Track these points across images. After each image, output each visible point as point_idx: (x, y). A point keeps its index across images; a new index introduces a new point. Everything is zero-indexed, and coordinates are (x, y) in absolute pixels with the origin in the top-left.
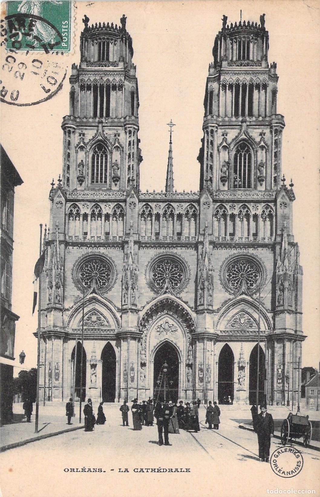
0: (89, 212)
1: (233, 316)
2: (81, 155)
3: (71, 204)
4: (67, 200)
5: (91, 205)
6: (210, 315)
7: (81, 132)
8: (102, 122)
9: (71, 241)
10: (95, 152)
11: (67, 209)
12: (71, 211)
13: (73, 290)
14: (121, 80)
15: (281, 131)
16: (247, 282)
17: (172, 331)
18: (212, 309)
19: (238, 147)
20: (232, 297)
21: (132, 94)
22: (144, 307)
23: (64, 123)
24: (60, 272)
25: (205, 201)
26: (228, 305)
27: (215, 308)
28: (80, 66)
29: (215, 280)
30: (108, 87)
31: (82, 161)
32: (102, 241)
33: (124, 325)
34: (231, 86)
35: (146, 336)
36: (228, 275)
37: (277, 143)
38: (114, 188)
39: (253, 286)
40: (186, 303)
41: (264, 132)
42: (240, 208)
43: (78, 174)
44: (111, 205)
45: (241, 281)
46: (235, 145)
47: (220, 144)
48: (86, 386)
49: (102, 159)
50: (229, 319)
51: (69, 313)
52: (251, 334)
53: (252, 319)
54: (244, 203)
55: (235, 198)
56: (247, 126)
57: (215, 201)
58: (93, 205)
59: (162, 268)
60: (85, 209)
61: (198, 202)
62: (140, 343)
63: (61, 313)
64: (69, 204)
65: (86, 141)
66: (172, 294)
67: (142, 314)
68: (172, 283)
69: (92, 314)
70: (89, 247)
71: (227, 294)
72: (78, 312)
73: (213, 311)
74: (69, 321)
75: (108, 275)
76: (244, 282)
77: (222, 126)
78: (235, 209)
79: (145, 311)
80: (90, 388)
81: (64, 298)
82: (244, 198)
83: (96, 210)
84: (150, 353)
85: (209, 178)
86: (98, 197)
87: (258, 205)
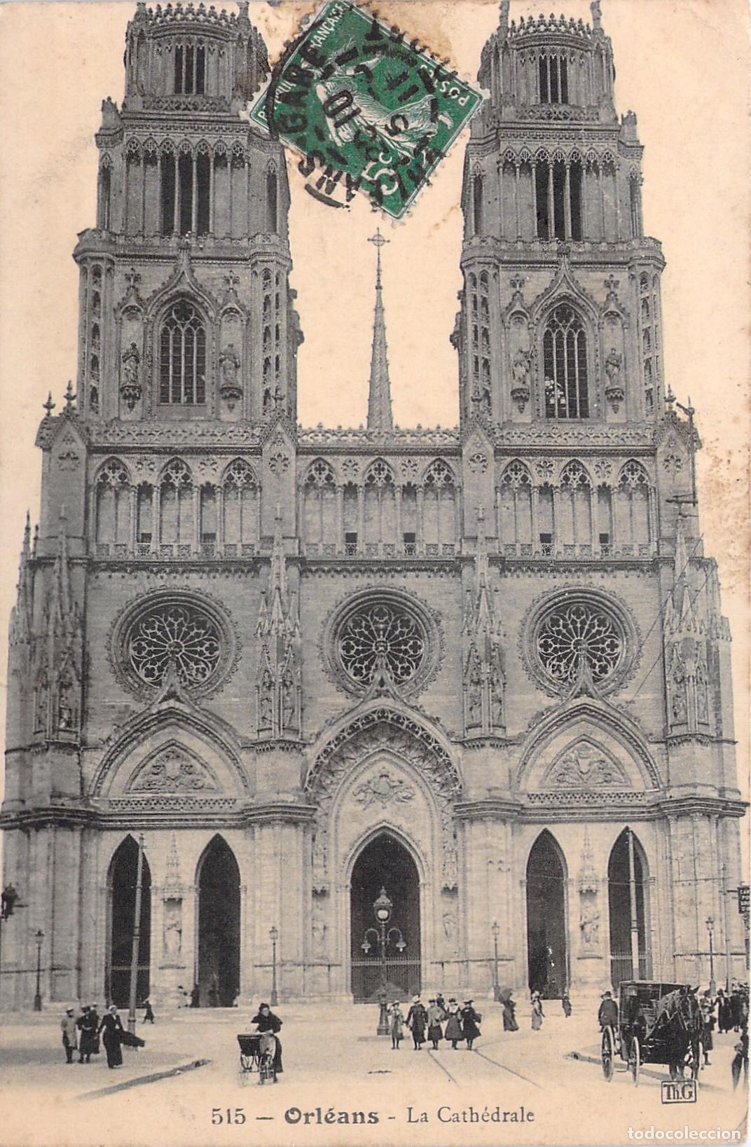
0: (154, 480)
1: (560, 755)
2: (132, 332)
3: (103, 460)
4: (92, 450)
5: (159, 462)
6: (498, 752)
7: (131, 272)
8: (188, 247)
9: (104, 558)
10: (171, 323)
11: (92, 473)
12: (105, 476)
13: (111, 692)
14: (238, 144)
15: (656, 279)
16: (591, 661)
17: (398, 800)
18: (504, 737)
19: (551, 316)
20: (553, 702)
21: (272, 178)
22: (318, 735)
23: (80, 249)
24: (72, 643)
25: (475, 451)
26: (544, 725)
27: (511, 732)
28: (124, 105)
29: (507, 659)
30: (203, 160)
31: (134, 346)
32: (194, 558)
33: (262, 785)
34: (526, 166)
35: (326, 814)
36: (541, 646)
37: (650, 307)
38: (226, 415)
39: (606, 673)
40: (435, 721)
41: (615, 279)
42: (564, 470)
43: (123, 379)
44: (219, 461)
45: (577, 658)
46: (544, 310)
47: (507, 308)
48: (152, 962)
49: (189, 341)
50: (549, 761)
51: (99, 756)
52: (609, 801)
53: (608, 760)
54: (575, 458)
55: (551, 443)
56: (573, 263)
57: (500, 452)
58: (167, 461)
59: (368, 627)
60: (145, 473)
61: (457, 452)
62: (310, 836)
63: (75, 756)
64: (98, 460)
65: (145, 294)
66: (394, 697)
67: (312, 753)
68: (395, 668)
69: (167, 757)
70: (156, 574)
71: (542, 696)
72: (125, 752)
73: (508, 743)
74: (101, 779)
75: (212, 649)
76: (583, 661)
77: (509, 262)
78: (551, 472)
79: (320, 746)
80: (162, 968)
81: (84, 715)
82: (572, 444)
83: (173, 476)
84: (341, 860)
85: (482, 393)
86: (180, 440)
87: (609, 461)
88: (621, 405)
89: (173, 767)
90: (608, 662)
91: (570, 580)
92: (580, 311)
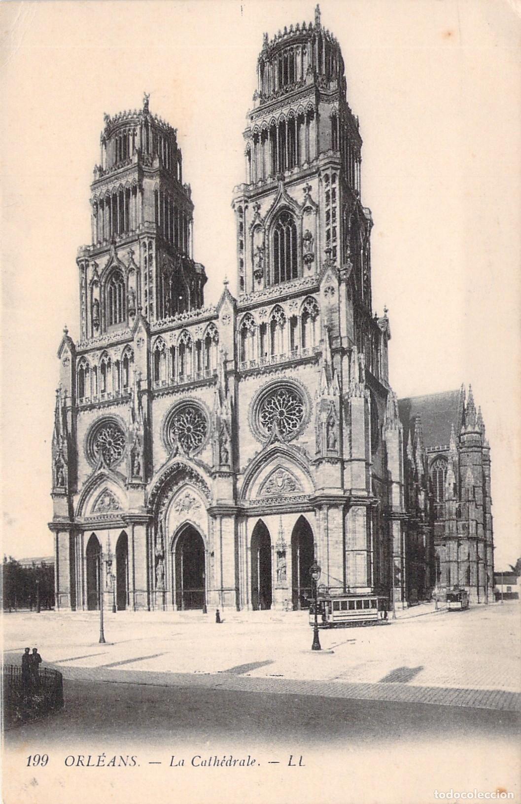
31: (96, 300)
88: (313, 264)
89: (107, 500)
90: (297, 421)
91: (274, 377)
92: (292, 213)
